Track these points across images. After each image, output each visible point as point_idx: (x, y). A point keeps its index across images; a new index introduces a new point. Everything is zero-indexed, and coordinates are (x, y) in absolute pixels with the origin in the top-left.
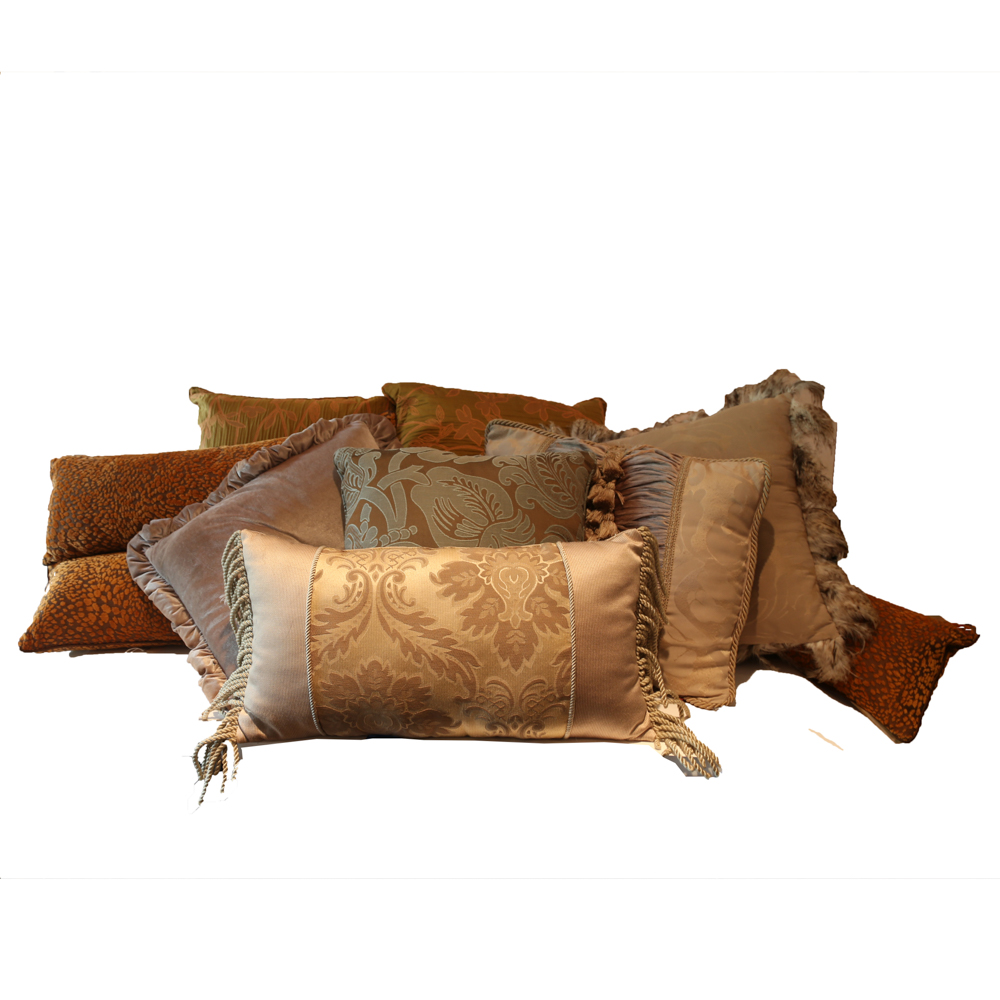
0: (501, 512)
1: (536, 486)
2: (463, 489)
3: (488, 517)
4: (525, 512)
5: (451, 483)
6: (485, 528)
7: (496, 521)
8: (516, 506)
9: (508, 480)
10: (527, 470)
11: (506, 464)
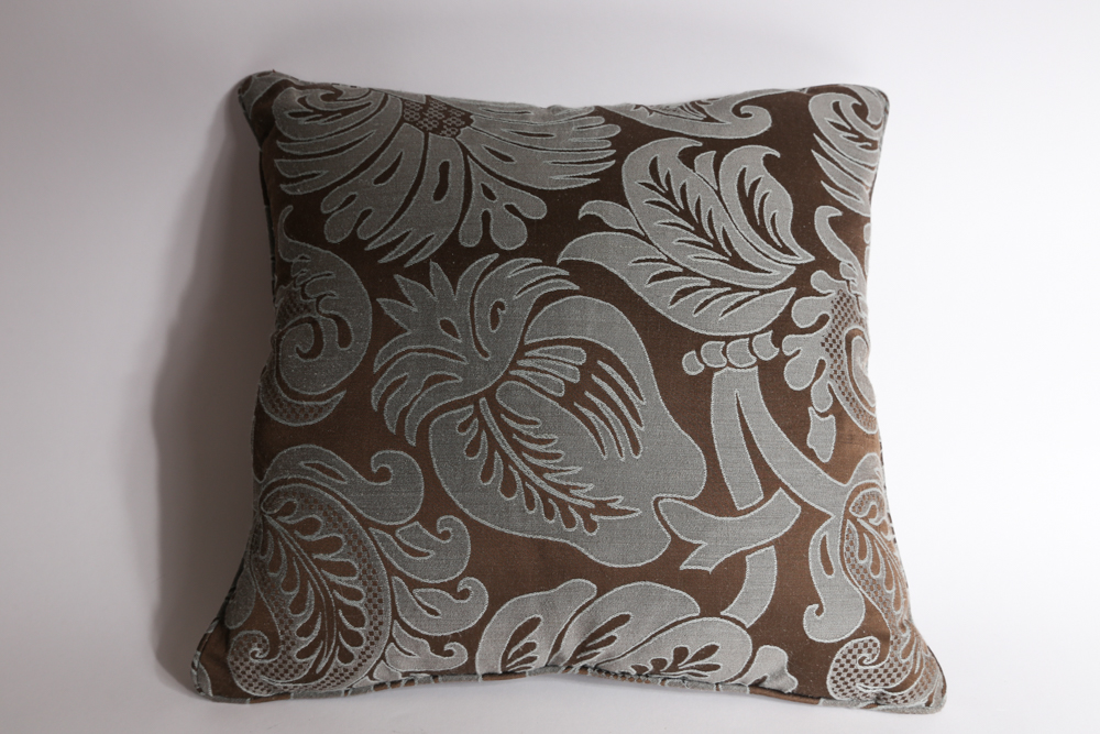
0: (463, 427)
1: (366, 524)
2: (565, 490)
3: (497, 410)
4: (398, 441)
5: (602, 508)
6: (507, 376)
7: (475, 400)
8: (422, 454)
9: (445, 535)
10: (391, 570)
11: (450, 587)
